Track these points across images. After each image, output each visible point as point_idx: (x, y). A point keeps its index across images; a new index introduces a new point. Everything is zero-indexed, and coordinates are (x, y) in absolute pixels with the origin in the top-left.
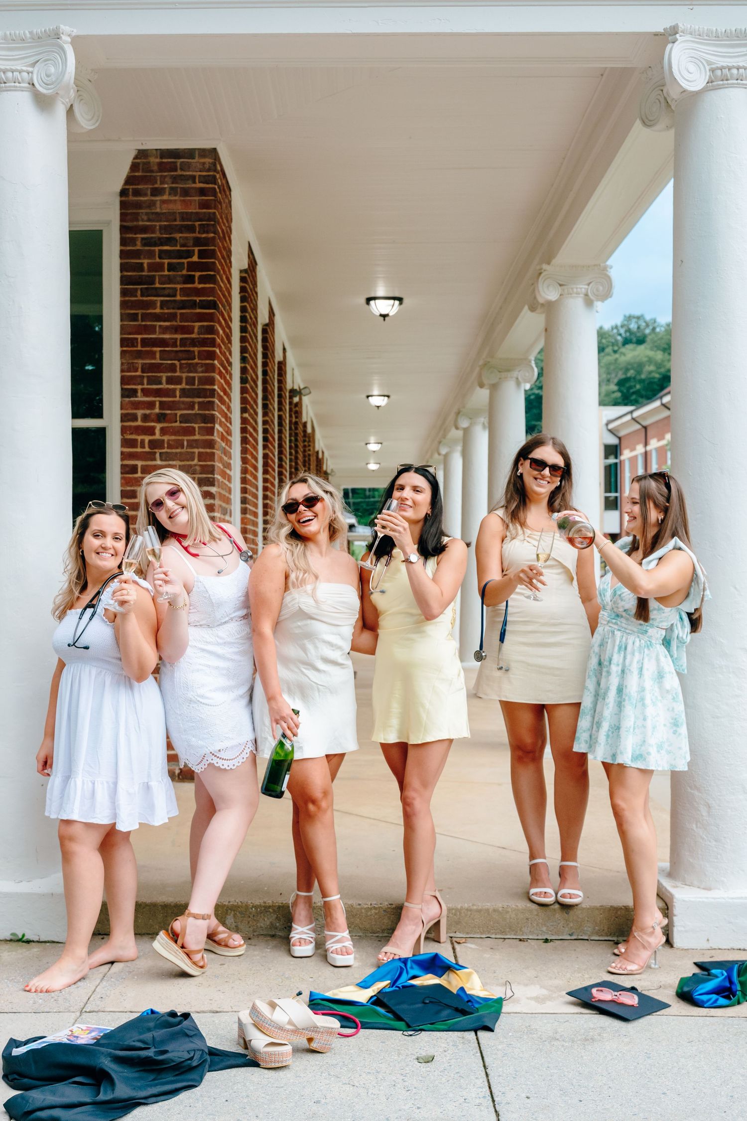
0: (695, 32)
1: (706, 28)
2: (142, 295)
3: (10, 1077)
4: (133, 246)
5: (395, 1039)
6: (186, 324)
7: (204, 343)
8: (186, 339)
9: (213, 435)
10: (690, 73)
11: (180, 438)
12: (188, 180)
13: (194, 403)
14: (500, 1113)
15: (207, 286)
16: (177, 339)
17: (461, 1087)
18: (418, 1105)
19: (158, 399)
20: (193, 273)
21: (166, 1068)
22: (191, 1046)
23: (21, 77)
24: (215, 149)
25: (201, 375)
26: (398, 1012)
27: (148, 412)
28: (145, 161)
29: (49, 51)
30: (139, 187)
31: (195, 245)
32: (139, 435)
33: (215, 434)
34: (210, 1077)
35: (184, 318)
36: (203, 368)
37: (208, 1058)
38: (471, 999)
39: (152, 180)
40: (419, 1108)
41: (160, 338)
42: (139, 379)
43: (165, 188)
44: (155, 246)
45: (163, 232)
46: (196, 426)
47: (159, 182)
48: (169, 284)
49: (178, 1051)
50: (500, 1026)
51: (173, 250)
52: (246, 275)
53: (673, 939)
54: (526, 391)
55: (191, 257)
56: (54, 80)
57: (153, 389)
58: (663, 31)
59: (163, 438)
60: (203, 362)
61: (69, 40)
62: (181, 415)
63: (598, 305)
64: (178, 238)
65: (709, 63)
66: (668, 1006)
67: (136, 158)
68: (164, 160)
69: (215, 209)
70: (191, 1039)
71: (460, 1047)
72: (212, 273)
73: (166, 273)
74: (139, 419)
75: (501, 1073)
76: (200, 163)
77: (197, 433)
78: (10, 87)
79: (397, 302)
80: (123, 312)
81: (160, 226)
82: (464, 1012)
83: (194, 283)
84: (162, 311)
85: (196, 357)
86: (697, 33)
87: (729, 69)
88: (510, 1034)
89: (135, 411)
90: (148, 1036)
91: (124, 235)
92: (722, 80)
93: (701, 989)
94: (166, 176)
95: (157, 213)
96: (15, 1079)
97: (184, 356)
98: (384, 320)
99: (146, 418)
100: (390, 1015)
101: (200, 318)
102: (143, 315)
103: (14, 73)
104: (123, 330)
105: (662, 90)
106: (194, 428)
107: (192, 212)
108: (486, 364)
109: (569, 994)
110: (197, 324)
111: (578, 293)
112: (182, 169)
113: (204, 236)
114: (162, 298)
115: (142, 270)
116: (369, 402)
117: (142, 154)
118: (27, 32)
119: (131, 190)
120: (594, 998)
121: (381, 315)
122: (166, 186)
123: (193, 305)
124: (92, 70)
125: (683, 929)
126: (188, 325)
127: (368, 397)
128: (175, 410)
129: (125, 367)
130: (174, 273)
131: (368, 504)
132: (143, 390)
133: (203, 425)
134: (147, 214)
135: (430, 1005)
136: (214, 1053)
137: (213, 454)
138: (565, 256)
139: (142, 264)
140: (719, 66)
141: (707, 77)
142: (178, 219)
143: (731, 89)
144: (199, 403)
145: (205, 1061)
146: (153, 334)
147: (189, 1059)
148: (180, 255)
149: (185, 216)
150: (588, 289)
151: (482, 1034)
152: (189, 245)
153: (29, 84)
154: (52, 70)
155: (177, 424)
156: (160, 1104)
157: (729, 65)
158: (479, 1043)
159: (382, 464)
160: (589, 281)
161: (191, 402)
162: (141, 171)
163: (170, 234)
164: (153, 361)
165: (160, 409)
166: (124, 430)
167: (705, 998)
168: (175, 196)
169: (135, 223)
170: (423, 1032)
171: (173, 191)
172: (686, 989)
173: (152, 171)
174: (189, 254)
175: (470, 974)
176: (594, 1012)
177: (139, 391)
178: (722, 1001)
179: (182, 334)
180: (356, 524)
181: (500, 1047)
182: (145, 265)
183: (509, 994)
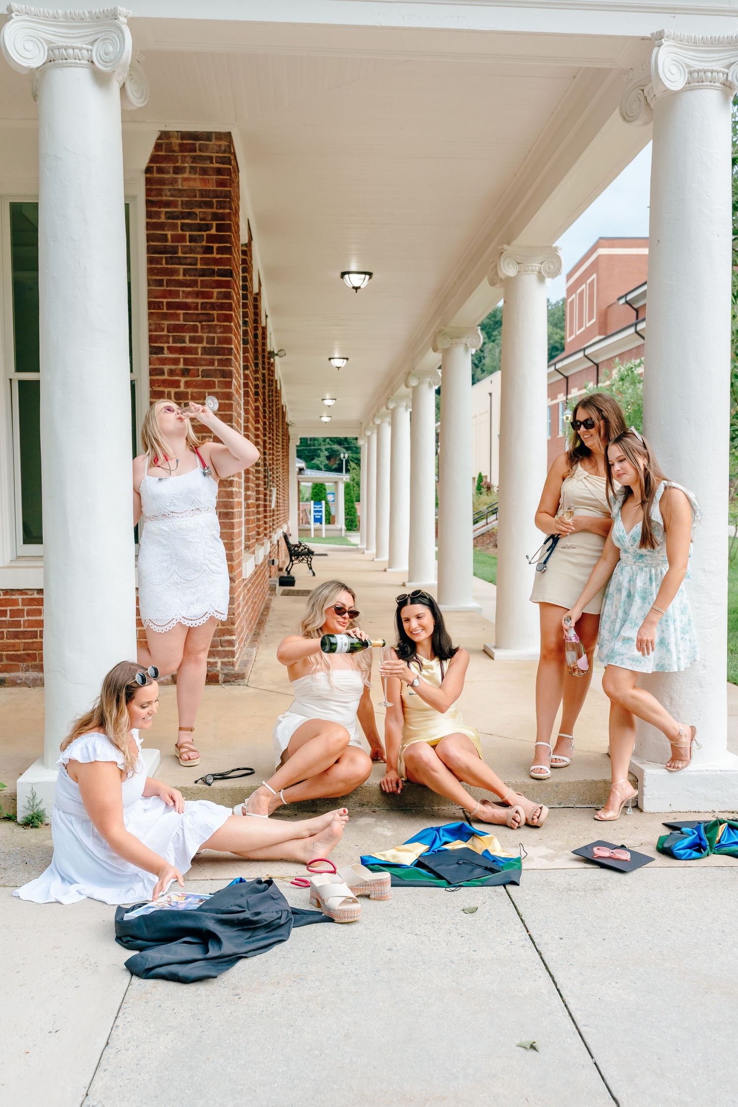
0: (677, 37)
1: (686, 34)
2: (167, 263)
3: (125, 939)
4: (157, 219)
5: (440, 894)
6: (206, 290)
7: (221, 307)
8: (207, 303)
9: (230, 388)
10: (673, 74)
11: (202, 390)
12: (206, 160)
13: (214, 360)
14: (542, 952)
15: (224, 256)
16: (198, 303)
17: (504, 932)
18: (474, 949)
19: (182, 356)
20: (211, 245)
21: (258, 927)
22: (278, 907)
23: (81, 54)
24: (230, 133)
25: (220, 335)
26: (438, 872)
27: (173, 367)
28: (167, 141)
29: (107, 31)
30: (163, 165)
31: (212, 220)
32: (166, 388)
33: (233, 387)
34: (294, 931)
35: (204, 284)
36: (222, 330)
37: (292, 916)
38: (495, 860)
39: (173, 159)
40: (475, 951)
41: (183, 302)
42: (165, 338)
43: (186, 167)
44: (178, 219)
45: (184, 206)
46: (216, 380)
47: (180, 161)
48: (190, 253)
49: (268, 913)
50: (523, 879)
51: (194, 224)
52: (246, 249)
53: (643, 805)
54: (472, 355)
55: (210, 230)
56: (112, 58)
57: (177, 347)
58: (650, 36)
59: (187, 390)
60: (222, 324)
61: (126, 21)
62: (203, 371)
63: (548, 281)
64: (198, 213)
65: (688, 66)
66: (654, 859)
67: (159, 138)
68: (184, 142)
69: (230, 187)
70: (276, 901)
71: (495, 899)
72: (228, 245)
73: (188, 244)
74: (166, 374)
75: (534, 919)
76: (217, 145)
77: (217, 386)
78: (71, 63)
79: (367, 277)
80: (150, 278)
81: (182, 201)
82: (492, 871)
83: (212, 253)
84: (184, 278)
85: (216, 319)
86: (679, 39)
87: (705, 73)
88: (533, 887)
89: (162, 367)
90: (242, 901)
91: (149, 209)
92: (698, 82)
93: (679, 845)
94: (185, 156)
95: (178, 190)
96: (129, 941)
97: (204, 318)
98: (356, 292)
99: (172, 372)
100: (431, 874)
101: (219, 284)
102: (168, 281)
103: (75, 50)
104: (150, 293)
105: (643, 90)
106: (214, 382)
107: (210, 190)
108: (440, 332)
109: (574, 852)
110: (216, 290)
111: (532, 271)
112: (200, 150)
113: (221, 211)
114: (185, 267)
115: (166, 241)
116: (331, 365)
117: (164, 135)
118: (86, 12)
119: (155, 168)
120: (595, 855)
121: (354, 288)
122: (187, 165)
123: (212, 273)
124: (140, 51)
125: (651, 797)
126: (207, 291)
127: (330, 359)
128: (197, 366)
129: (153, 327)
130: (195, 244)
131: (309, 451)
132: (169, 348)
133: (222, 379)
134: (170, 190)
135: (463, 865)
136: (295, 912)
137: (232, 404)
138: (524, 238)
139: (166, 235)
140: (696, 69)
141: (686, 79)
142: (198, 196)
143: (705, 90)
144: (219, 360)
145: (290, 919)
146: (177, 298)
147: (278, 919)
148: (200, 228)
149: (204, 193)
150: (541, 267)
151: (510, 888)
152: (208, 219)
153: (88, 61)
154: (111, 49)
155: (200, 378)
156: (258, 956)
157: (705, 68)
158: (509, 895)
159: (333, 417)
160: (542, 261)
161: (211, 359)
162: (164, 150)
163: (191, 209)
164: (178, 323)
165: (184, 365)
166: (152, 383)
167: (682, 852)
168: (195, 174)
169: (159, 198)
170: (462, 888)
171: (193, 170)
172: (666, 845)
173: (174, 151)
174: (208, 227)
175: (491, 839)
176: (596, 867)
177: (166, 349)
178: (695, 854)
179: (203, 298)
180: (305, 468)
181: (527, 898)
182: (169, 236)
183: (524, 854)
